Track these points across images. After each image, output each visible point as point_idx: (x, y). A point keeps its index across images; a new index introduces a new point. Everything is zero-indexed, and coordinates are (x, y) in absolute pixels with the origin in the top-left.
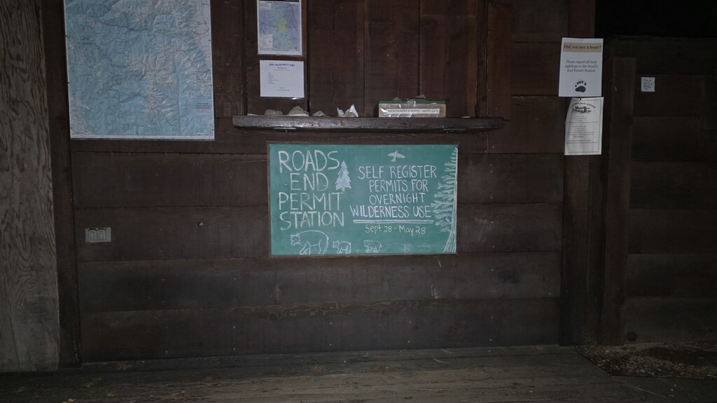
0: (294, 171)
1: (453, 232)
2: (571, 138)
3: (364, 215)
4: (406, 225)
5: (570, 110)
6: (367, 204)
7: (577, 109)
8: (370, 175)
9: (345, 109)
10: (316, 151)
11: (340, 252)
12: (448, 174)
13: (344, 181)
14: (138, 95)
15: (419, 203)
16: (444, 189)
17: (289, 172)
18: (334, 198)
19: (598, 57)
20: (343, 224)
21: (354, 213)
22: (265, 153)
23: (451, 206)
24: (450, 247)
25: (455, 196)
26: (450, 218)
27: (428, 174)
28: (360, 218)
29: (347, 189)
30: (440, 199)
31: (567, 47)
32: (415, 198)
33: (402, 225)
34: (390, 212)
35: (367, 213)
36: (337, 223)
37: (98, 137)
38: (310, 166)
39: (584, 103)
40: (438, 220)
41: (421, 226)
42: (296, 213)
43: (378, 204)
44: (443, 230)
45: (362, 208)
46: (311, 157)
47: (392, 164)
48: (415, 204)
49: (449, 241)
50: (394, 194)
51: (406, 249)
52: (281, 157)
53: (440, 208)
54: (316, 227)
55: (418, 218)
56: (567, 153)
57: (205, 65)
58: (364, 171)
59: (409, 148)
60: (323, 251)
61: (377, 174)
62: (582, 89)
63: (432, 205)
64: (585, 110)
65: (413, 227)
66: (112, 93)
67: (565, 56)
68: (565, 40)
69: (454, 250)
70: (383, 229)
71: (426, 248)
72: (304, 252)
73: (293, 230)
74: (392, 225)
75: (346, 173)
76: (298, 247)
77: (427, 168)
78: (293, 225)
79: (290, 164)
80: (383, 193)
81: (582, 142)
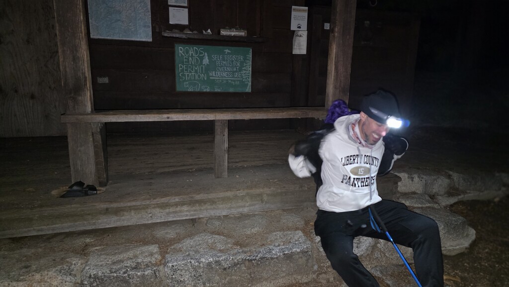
0: (185, 56)
1: (250, 84)
2: (295, 47)
3: (214, 75)
4: (231, 80)
5: (295, 35)
6: (216, 71)
7: (298, 36)
8: (217, 59)
9: (206, 30)
10: (194, 48)
11: (205, 91)
12: (248, 60)
13: (206, 61)
14: (119, 20)
15: (236, 71)
16: (246, 66)
17: (183, 56)
18: (202, 68)
19: (306, 14)
20: (206, 79)
21: (210, 74)
22: (174, 47)
23: (249, 73)
24: (248, 89)
25: (251, 69)
26: (249, 78)
27: (240, 59)
28: (213, 76)
29: (207, 64)
30: (245, 70)
31: (294, 10)
32: (235, 69)
33: (230, 80)
34: (225, 74)
35: (215, 75)
36: (204, 78)
37: (103, 38)
38: (192, 54)
39: (300, 33)
40: (243, 79)
41: (237, 81)
42: (186, 74)
43: (220, 71)
44: (246, 83)
45: (214, 72)
46: (192, 50)
47: (226, 54)
48: (235, 72)
49: (248, 87)
50: (226, 67)
51: (231, 90)
52: (180, 50)
53: (245, 73)
54: (195, 80)
55: (236, 77)
56: (293, 53)
57: (147, 9)
58: (215, 57)
59: (233, 48)
60: (198, 90)
61: (219, 58)
62: (299, 27)
63: (242, 72)
64: (301, 36)
65: (234, 81)
66: (108, 19)
67: (293, 14)
68: (293, 7)
69: (250, 91)
70: (222, 82)
71: (239, 90)
72: (190, 90)
73: (185, 81)
74: (226, 80)
75: (207, 57)
76: (188, 88)
77: (240, 57)
78: (185, 79)
79: (184, 53)
80: (222, 66)
81: (299, 49)
